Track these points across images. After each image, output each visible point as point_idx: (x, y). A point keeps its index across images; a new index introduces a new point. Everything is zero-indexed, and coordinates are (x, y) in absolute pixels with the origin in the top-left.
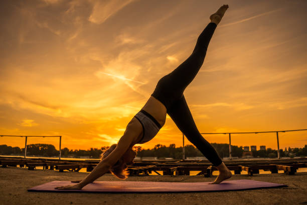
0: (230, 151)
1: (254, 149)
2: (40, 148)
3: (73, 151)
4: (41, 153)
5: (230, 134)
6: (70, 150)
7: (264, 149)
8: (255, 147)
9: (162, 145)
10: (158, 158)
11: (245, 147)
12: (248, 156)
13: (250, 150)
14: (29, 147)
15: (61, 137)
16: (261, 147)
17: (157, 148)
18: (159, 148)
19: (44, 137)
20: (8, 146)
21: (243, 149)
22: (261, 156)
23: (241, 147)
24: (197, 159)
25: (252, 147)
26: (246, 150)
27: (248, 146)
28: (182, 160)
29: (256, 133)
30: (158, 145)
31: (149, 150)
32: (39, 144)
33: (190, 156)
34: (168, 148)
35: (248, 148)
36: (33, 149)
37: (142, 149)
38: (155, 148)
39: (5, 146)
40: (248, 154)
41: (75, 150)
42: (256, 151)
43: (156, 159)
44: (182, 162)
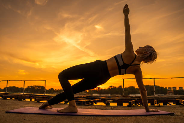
0: (154, 90)
1: (174, 89)
2: (36, 88)
3: (57, 90)
4: (37, 91)
5: (154, 79)
6: (55, 90)
7: (181, 89)
8: (176, 88)
9: (113, 87)
10: (111, 95)
11: (169, 88)
12: (171, 94)
13: (172, 90)
14: (29, 88)
15: (45, 81)
16: (179, 88)
17: (110, 88)
18: (111, 88)
19: (35, 81)
20: (16, 87)
21: (167, 89)
22: (180, 94)
23: (166, 88)
24: (136, 96)
25: (173, 88)
26: (170, 90)
27: (170, 87)
28: (122, 96)
29: (172, 78)
30: (111, 87)
31: (105, 89)
32: (36, 86)
33: (132, 93)
34: (117, 88)
35: (171, 88)
36: (31, 89)
37: (100, 89)
38: (109, 88)
39: (14, 87)
40: (171, 92)
41: (58, 90)
42: (176, 90)
43: (109, 95)
44: (122, 97)
